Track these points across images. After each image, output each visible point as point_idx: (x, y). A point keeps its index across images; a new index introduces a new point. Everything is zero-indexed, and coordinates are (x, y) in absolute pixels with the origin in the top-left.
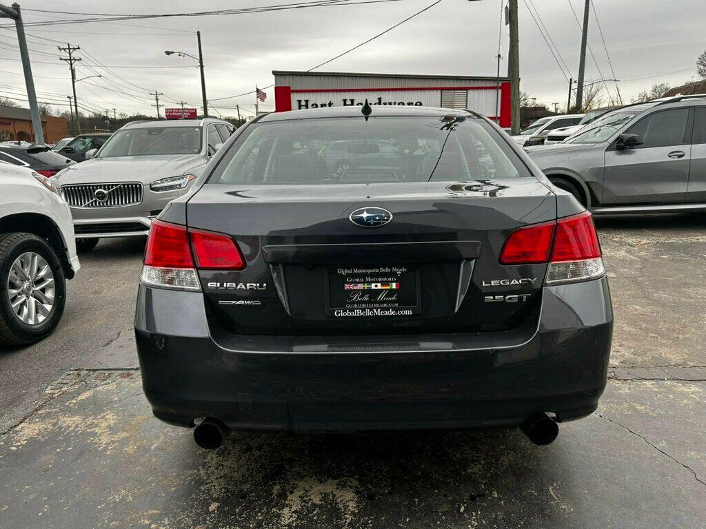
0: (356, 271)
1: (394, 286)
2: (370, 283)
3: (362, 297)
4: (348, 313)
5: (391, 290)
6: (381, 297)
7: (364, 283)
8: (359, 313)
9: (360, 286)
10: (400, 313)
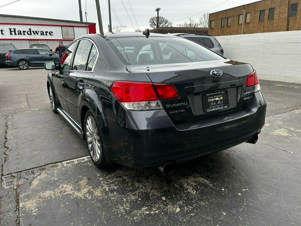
0: (211, 94)
1: (222, 98)
2: (215, 98)
3: (213, 103)
4: (211, 110)
5: (221, 99)
6: (219, 103)
7: (213, 98)
8: (214, 109)
9: (213, 100)
10: (224, 107)
